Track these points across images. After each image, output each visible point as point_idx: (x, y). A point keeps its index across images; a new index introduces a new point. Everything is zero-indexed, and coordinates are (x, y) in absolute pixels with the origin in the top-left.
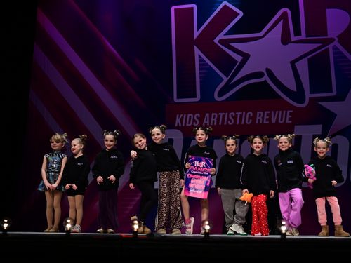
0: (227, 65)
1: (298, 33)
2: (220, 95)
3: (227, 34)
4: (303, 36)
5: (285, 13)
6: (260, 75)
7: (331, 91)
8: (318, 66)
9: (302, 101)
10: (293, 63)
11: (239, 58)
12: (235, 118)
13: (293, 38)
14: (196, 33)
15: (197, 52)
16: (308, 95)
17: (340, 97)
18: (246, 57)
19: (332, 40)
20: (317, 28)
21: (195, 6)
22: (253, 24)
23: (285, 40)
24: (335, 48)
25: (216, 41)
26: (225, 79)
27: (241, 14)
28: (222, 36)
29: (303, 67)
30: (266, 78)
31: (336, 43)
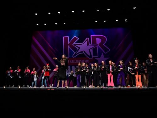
0: (75, 50)
1: (90, 43)
2: (74, 56)
3: (75, 43)
4: (91, 44)
5: (88, 39)
6: (82, 52)
7: (97, 56)
8: (95, 50)
9: (91, 58)
10: (89, 50)
11: (78, 48)
12: (77, 61)
13: (89, 44)
14: (69, 43)
15: (69, 47)
16: (92, 57)
17: (99, 57)
18: (79, 48)
19: (98, 45)
20: (94, 42)
21: (68, 37)
22: (81, 41)
23: (88, 44)
24: (98, 47)
25: (73, 44)
26: (75, 53)
27: (78, 39)
28: (74, 43)
29: (91, 50)
30: (84, 53)
31: (98, 46)
